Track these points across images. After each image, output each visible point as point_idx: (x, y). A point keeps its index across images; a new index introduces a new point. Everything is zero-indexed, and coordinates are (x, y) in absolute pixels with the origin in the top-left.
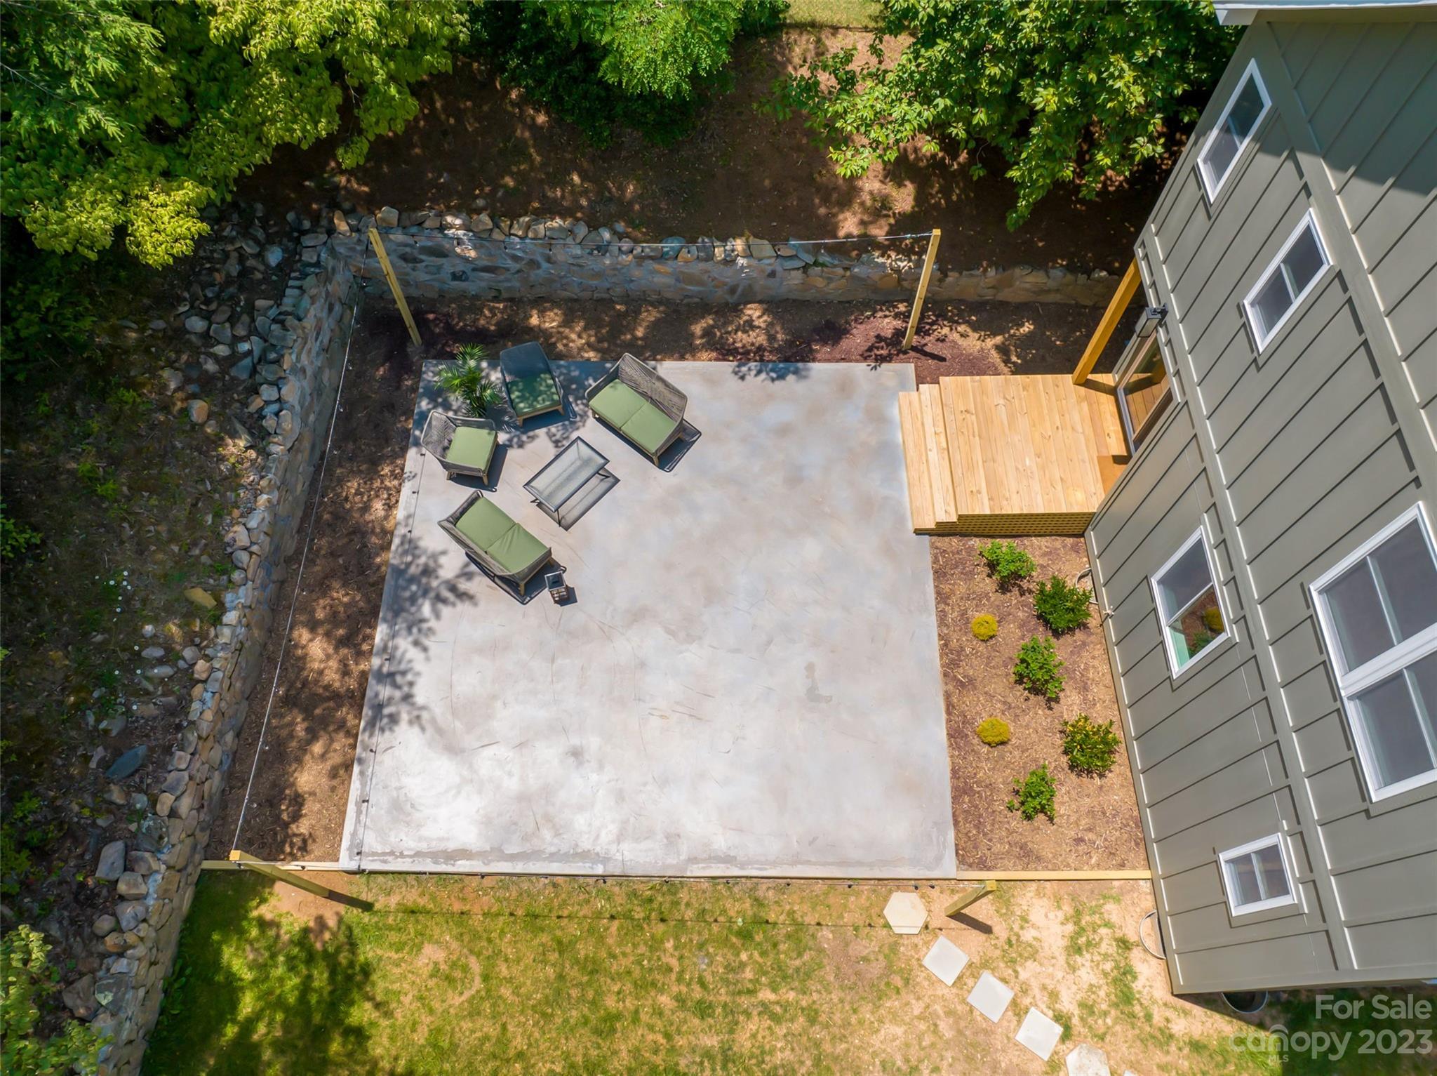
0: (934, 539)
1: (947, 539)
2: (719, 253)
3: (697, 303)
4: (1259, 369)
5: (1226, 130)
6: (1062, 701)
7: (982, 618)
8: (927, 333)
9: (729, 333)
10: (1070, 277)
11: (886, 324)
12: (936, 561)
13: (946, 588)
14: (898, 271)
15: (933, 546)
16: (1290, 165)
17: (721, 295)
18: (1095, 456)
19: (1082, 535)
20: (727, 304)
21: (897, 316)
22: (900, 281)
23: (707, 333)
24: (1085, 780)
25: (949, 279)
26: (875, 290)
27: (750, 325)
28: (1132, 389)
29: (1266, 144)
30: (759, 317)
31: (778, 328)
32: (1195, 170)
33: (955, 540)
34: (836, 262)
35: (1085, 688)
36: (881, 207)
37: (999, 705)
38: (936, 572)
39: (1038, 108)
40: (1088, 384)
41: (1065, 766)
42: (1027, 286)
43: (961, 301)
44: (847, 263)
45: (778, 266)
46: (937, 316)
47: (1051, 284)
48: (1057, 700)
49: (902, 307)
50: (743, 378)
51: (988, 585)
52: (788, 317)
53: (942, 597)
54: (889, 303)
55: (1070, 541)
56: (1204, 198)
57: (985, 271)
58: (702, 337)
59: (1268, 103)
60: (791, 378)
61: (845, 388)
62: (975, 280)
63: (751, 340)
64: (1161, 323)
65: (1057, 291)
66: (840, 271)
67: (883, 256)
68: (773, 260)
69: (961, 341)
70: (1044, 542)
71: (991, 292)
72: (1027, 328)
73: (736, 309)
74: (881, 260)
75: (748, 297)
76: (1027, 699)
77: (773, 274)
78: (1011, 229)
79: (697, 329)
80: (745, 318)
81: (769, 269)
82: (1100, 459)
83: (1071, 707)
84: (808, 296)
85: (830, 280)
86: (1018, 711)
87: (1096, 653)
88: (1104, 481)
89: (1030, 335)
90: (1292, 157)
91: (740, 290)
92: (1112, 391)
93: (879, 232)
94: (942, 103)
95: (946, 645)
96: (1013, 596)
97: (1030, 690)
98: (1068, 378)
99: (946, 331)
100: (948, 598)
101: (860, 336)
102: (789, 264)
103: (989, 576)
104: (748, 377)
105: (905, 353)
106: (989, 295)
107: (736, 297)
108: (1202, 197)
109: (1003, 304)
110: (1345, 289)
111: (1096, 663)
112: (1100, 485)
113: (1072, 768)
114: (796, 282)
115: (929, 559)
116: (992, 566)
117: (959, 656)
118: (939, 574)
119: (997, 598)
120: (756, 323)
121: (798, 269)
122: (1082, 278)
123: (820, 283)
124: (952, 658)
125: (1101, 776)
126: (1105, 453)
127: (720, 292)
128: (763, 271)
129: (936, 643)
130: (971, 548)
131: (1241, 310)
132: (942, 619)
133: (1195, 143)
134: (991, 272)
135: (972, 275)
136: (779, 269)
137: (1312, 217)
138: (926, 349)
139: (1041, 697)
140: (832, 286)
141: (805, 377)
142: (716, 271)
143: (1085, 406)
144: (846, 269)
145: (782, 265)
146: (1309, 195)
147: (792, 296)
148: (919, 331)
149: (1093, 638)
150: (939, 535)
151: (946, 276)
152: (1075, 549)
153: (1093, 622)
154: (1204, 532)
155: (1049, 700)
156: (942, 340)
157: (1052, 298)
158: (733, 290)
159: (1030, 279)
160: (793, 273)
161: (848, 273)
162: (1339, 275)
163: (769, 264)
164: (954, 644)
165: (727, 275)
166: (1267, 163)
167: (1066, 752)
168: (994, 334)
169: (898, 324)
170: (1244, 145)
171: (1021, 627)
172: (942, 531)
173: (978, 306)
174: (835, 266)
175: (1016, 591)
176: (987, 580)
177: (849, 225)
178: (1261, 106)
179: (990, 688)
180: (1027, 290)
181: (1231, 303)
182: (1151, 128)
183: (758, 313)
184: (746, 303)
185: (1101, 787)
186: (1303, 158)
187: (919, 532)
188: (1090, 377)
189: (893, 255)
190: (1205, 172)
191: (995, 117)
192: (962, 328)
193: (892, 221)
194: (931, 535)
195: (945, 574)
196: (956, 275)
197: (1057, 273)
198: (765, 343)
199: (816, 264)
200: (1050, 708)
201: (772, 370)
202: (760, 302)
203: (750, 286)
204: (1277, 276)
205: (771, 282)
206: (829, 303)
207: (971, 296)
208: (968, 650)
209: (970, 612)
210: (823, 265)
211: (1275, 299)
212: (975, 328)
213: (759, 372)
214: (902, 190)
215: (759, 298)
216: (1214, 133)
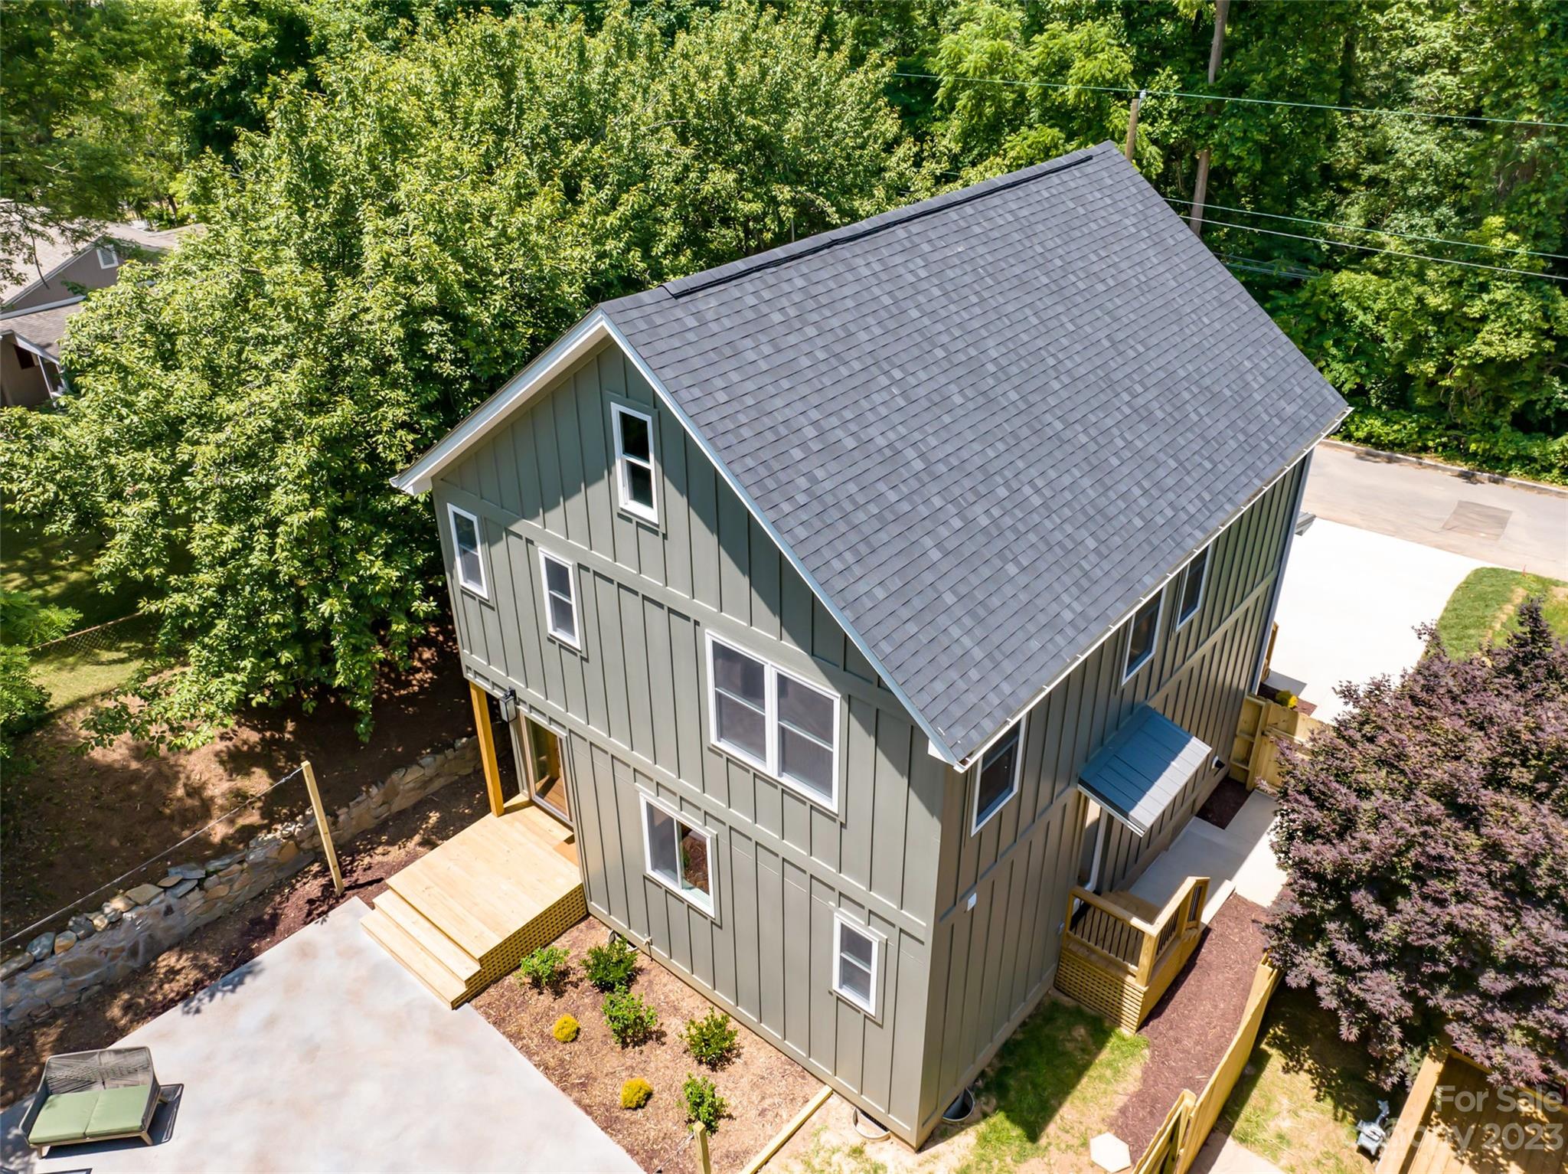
0: (473, 1002)
1: (484, 995)
2: (99, 922)
3: (99, 992)
4: (587, 660)
5: (463, 552)
6: (668, 1032)
7: (560, 1024)
8: (352, 871)
9: (155, 992)
10: (439, 757)
11: (312, 888)
12: (488, 1016)
13: (512, 1028)
14: (291, 836)
15: (477, 1008)
16: (511, 538)
17: (122, 965)
18: (550, 849)
19: (588, 915)
20: (134, 971)
21: (315, 877)
22: (298, 845)
23: (127, 1008)
24: (730, 1068)
25: (342, 818)
26: (280, 867)
27: (173, 972)
28: (544, 792)
29: (491, 540)
30: (178, 960)
31: (205, 955)
32: (464, 592)
33: (491, 990)
34: (228, 861)
35: (676, 1009)
36: (241, 798)
37: (624, 1074)
38: (495, 1023)
39: (326, 615)
40: (507, 811)
41: (709, 1072)
42: (411, 785)
43: (364, 832)
44: (239, 856)
45: (170, 899)
46: (352, 855)
47: (429, 772)
48: (664, 1034)
49: (315, 868)
50: (198, 1011)
51: (546, 998)
52: (207, 942)
53: (515, 1037)
54: (300, 872)
55: (582, 925)
56: (483, 602)
57: (367, 792)
58: (125, 1014)
59: (474, 518)
60: (248, 980)
61: (306, 952)
62: (363, 806)
63: (183, 982)
64: (517, 701)
65: (438, 775)
66: (236, 867)
67: (269, 832)
68: (162, 896)
69: (385, 859)
70: (563, 939)
71: (385, 807)
72: (434, 817)
73: (148, 969)
74: (270, 836)
75: (156, 950)
76: (641, 1052)
77: (169, 910)
78: (366, 739)
79: (115, 1012)
80: (163, 970)
81: (163, 907)
82: (556, 849)
83: (675, 1027)
84: (217, 912)
85: (231, 882)
86: (642, 1066)
87: (664, 981)
88: (570, 860)
89: (440, 820)
90: (509, 533)
91: (141, 948)
92: (531, 803)
93: (253, 818)
94: (247, 664)
95: (547, 1068)
96: (571, 993)
97: (636, 1044)
98: (490, 817)
99: (367, 860)
100: (520, 1033)
101: (292, 911)
102: (181, 890)
103: (540, 993)
104: (203, 1008)
105: (343, 896)
106: (384, 812)
107: (140, 958)
108: (481, 602)
109: (401, 813)
110: (587, 569)
111: (669, 987)
112: (570, 864)
113: (714, 1068)
114: (198, 904)
115: (482, 1019)
116: (536, 983)
117: (563, 1067)
118: (498, 1023)
119: (561, 1002)
120: (178, 967)
121: (193, 890)
122: (449, 753)
123: (223, 891)
124: (560, 1075)
125: (738, 1056)
126: (557, 843)
127: (120, 962)
128: (157, 913)
129: (538, 1075)
130: (510, 988)
131: (552, 640)
132: (528, 1053)
133: (452, 577)
134: (374, 790)
135: (359, 803)
136: (172, 901)
137: (543, 553)
138: (360, 882)
139: (650, 1043)
140: (236, 886)
141: (261, 971)
142: (104, 942)
143: (517, 824)
144: (241, 862)
145: (175, 896)
146: (532, 542)
147: (200, 923)
148: (344, 875)
149: (653, 973)
150: (476, 996)
151: (337, 817)
152: (591, 927)
153: (642, 961)
154: (646, 795)
155: (658, 1039)
156: (369, 867)
157: (437, 784)
158: (133, 952)
159: (409, 778)
160: (190, 897)
161: (245, 865)
162: (580, 566)
163: (161, 902)
164: (552, 1063)
165: (121, 938)
166: (499, 549)
167: (700, 1062)
168: (410, 837)
169: (323, 881)
170: (480, 551)
171: (594, 1008)
172: (476, 988)
173: (381, 827)
174: (229, 865)
175: (569, 987)
176: (542, 997)
177: (218, 830)
178: (470, 523)
179: (608, 1069)
180: (413, 789)
181: (544, 641)
182: (417, 593)
183: (173, 960)
184: (155, 958)
185: (746, 1063)
186: (514, 528)
187: (456, 1005)
188: (506, 805)
189: (279, 827)
190: (471, 586)
191: (298, 652)
192: (380, 850)
193: (259, 804)
194: (468, 1001)
195: (504, 1019)
196: (345, 810)
197: (429, 760)
198: (200, 976)
199: (208, 875)
200: (664, 1044)
201: (224, 985)
202: (170, 948)
203: (150, 936)
204: (554, 599)
205: (171, 920)
206: (242, 907)
207: (370, 823)
208: (567, 1058)
209: (546, 1030)
210: (216, 872)
211: (563, 614)
212: (391, 843)
213: (212, 996)
214: (253, 777)
215: (166, 944)
216: (458, 560)
